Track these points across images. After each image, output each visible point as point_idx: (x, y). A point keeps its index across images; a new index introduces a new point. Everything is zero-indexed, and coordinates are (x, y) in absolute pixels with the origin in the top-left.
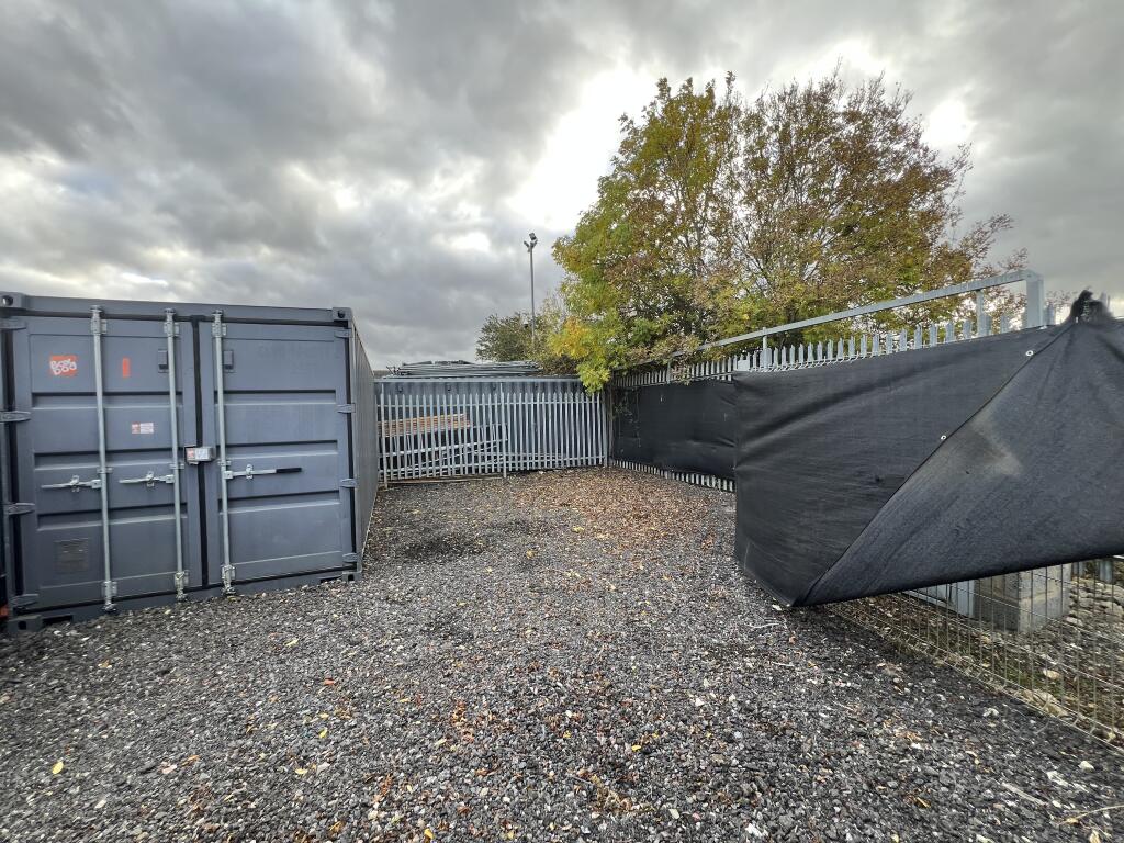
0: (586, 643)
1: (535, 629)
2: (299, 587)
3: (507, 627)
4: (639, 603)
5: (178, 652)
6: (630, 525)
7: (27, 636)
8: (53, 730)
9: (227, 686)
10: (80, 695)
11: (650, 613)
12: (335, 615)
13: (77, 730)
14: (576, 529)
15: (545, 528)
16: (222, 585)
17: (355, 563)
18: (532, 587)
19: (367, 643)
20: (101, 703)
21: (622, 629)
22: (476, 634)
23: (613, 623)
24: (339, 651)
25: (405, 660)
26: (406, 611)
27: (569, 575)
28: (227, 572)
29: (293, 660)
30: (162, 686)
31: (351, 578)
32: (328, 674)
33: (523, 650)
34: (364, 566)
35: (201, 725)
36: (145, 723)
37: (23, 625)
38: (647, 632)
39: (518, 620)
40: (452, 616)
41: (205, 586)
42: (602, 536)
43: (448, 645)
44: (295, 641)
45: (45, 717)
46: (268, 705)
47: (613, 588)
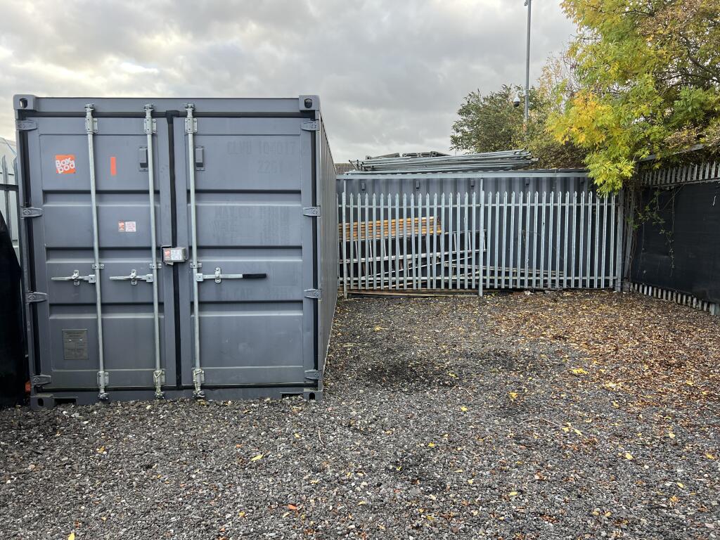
0: (591, 524)
1: (521, 492)
2: (262, 399)
3: (486, 483)
4: (668, 484)
5: (159, 449)
6: (655, 375)
7: (44, 412)
8: (67, 503)
9: (200, 492)
10: (84, 475)
11: (684, 500)
12: (297, 436)
13: (83, 507)
14: (575, 371)
15: (533, 366)
16: (193, 388)
17: (316, 381)
18: (517, 438)
19: (330, 472)
20: (100, 486)
21: (642, 514)
22: (448, 484)
23: (629, 503)
24: (302, 475)
25: (370, 499)
26: (369, 443)
27: (566, 429)
28: (198, 375)
29: (258, 477)
30: (146, 481)
31: (312, 396)
32: (291, 498)
33: (506, 515)
34: (325, 385)
35: (179, 525)
36: (133, 513)
37: (41, 402)
38: (679, 525)
39: (498, 476)
40: (421, 458)
41: (179, 387)
42: (611, 385)
43: (417, 491)
44: (259, 457)
45: (60, 489)
46: (237, 519)
47: (629, 456)
